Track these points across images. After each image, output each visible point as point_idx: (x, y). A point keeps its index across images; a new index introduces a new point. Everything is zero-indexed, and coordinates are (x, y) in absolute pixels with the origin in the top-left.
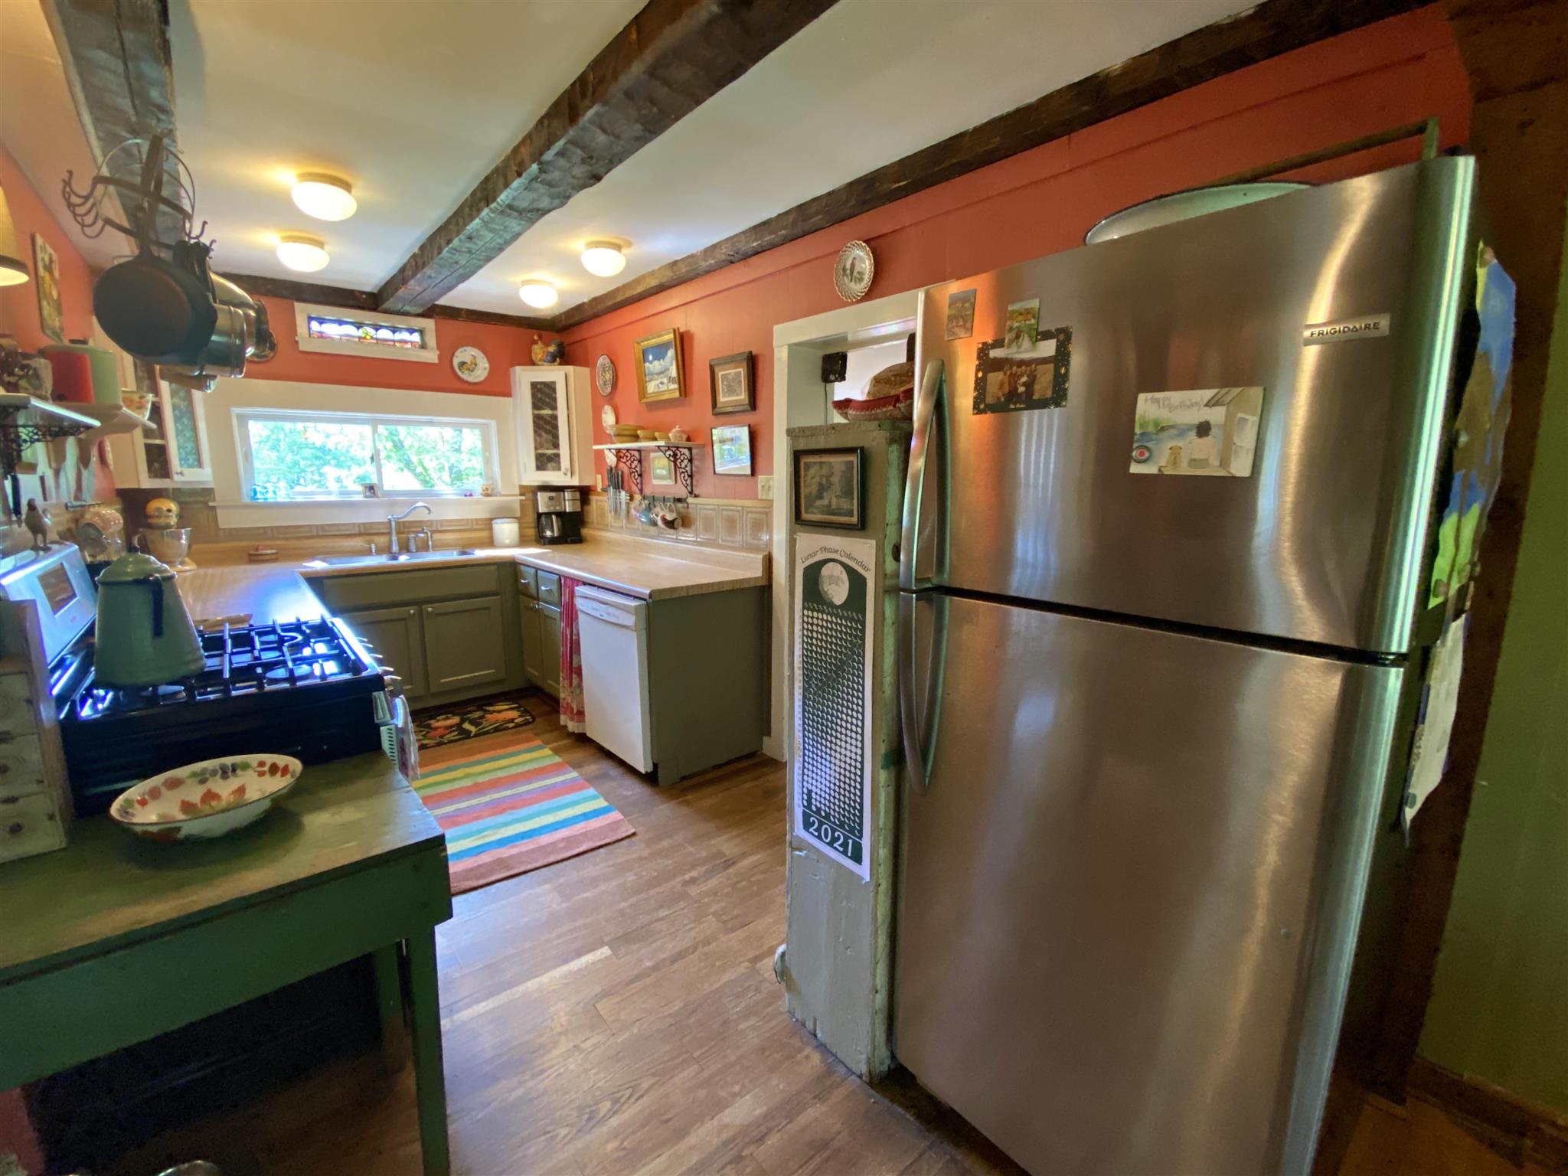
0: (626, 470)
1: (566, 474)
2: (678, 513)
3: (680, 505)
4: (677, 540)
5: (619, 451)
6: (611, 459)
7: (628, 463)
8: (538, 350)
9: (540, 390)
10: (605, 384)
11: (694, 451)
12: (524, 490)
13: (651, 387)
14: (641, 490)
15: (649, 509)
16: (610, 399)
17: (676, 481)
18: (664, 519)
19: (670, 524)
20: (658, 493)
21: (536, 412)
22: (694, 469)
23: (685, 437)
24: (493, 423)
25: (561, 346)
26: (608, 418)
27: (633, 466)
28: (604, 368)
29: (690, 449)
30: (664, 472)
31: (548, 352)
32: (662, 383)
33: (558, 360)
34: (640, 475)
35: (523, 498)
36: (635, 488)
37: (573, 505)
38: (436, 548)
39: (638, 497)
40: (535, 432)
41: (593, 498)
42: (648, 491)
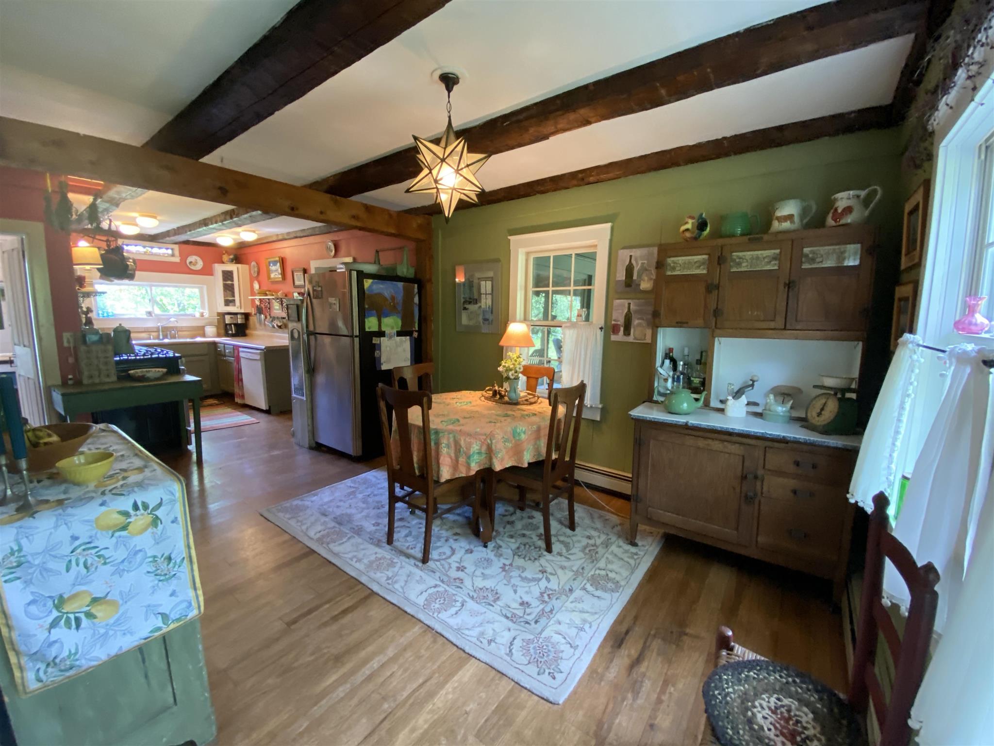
0: (263, 307)
1: (238, 308)
2: (283, 323)
3: (284, 320)
5: (260, 299)
6: (258, 303)
8: (225, 258)
9: (226, 274)
10: (255, 272)
12: (219, 314)
13: (272, 276)
14: (269, 314)
15: (272, 321)
16: (257, 279)
17: (282, 311)
18: (277, 325)
19: (280, 327)
20: (276, 316)
21: (225, 282)
23: (284, 295)
24: (205, 287)
25: (236, 258)
26: (256, 286)
27: (266, 305)
28: (254, 266)
30: (278, 308)
31: (230, 259)
32: (276, 274)
33: (234, 261)
34: (269, 309)
35: (219, 318)
37: (242, 321)
38: (179, 337)
39: (268, 317)
40: (224, 290)
41: (251, 318)
42: (272, 315)
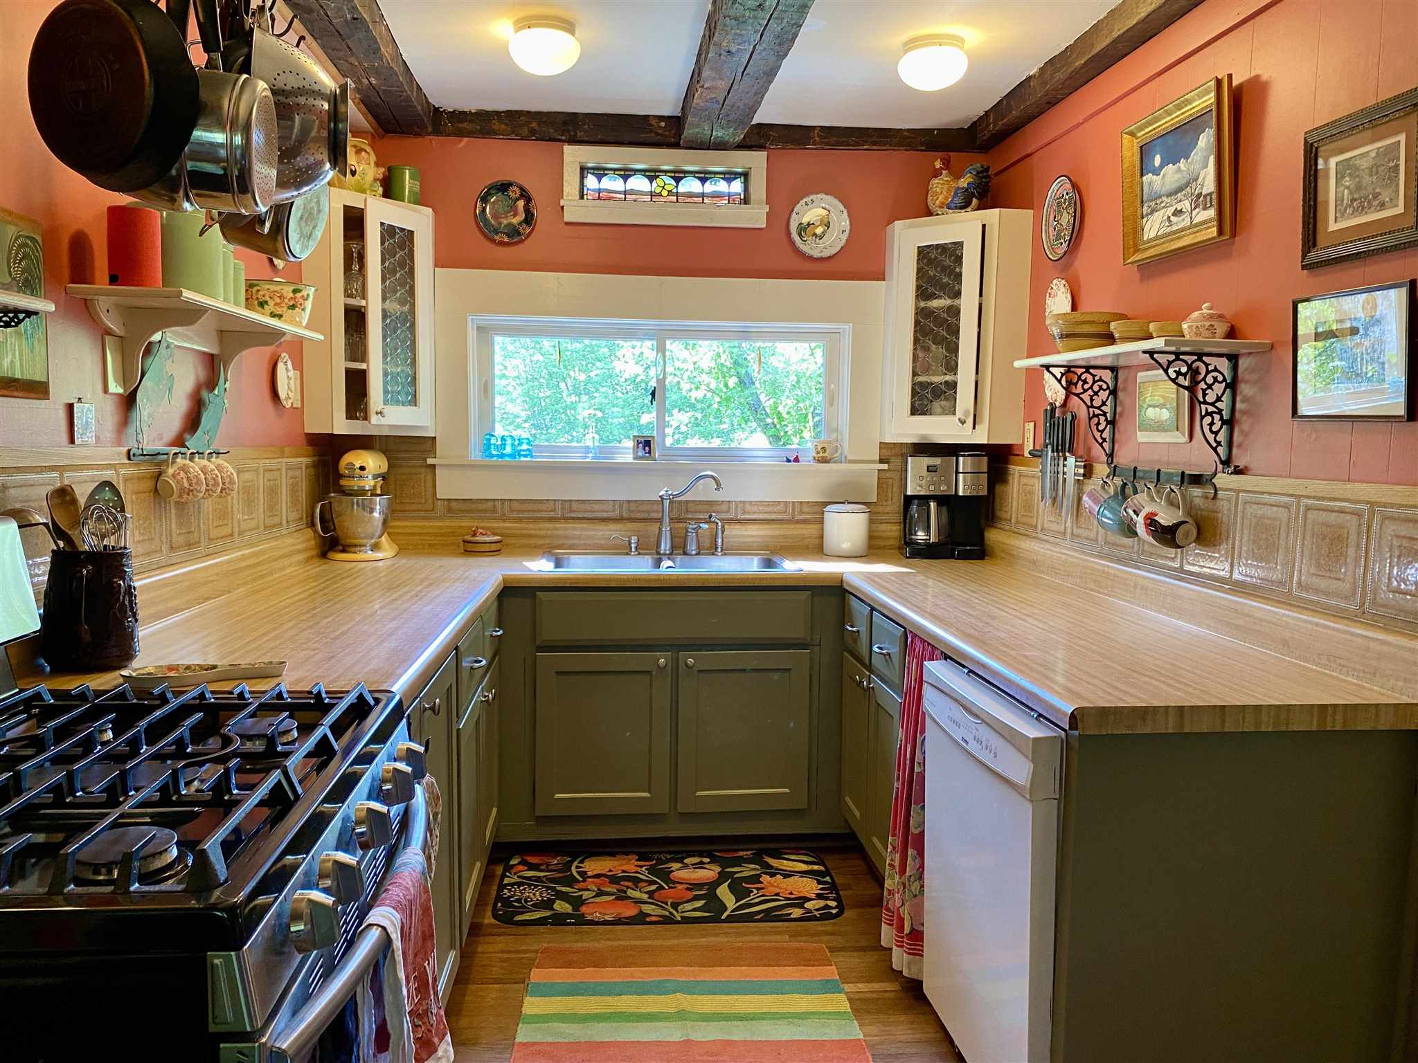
0: (1083, 413)
1: (963, 422)
2: (1190, 510)
3: (1196, 492)
4: (1181, 574)
5: (1069, 368)
6: (1054, 391)
7: (1086, 397)
8: (941, 188)
9: (930, 262)
10: (1058, 237)
11: (1243, 363)
12: (886, 452)
13: (1153, 227)
14: (1111, 455)
15: (1122, 494)
16: (1065, 265)
17: (1191, 437)
18: (1151, 522)
19: (1166, 535)
21: (922, 304)
22: (1239, 406)
23: (1221, 328)
24: (847, 329)
25: (983, 176)
26: (1059, 302)
27: (1097, 403)
28: (1059, 205)
29: (1233, 358)
30: (1165, 414)
31: (958, 188)
32: (1178, 213)
33: (975, 201)
34: (1112, 423)
35: (885, 466)
36: (1098, 452)
37: (975, 484)
38: (727, 551)
39: (1102, 469)
40: (916, 341)
41: (1014, 470)
42: (1124, 457)
